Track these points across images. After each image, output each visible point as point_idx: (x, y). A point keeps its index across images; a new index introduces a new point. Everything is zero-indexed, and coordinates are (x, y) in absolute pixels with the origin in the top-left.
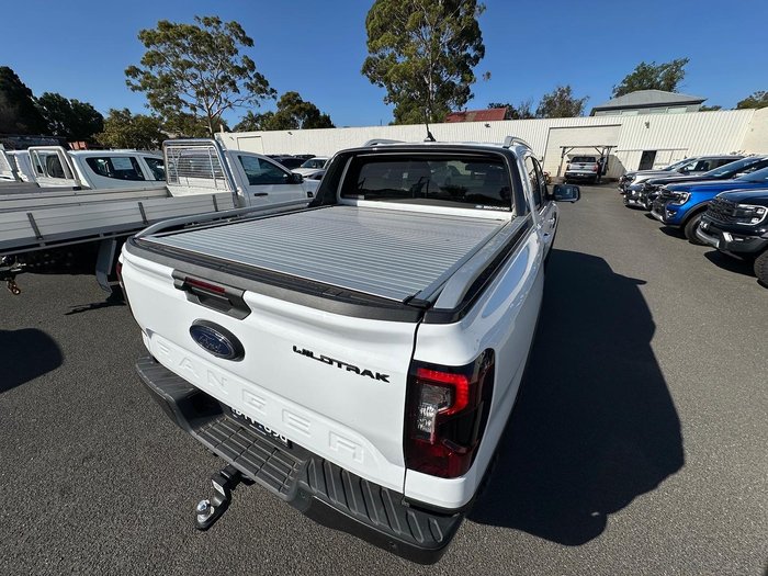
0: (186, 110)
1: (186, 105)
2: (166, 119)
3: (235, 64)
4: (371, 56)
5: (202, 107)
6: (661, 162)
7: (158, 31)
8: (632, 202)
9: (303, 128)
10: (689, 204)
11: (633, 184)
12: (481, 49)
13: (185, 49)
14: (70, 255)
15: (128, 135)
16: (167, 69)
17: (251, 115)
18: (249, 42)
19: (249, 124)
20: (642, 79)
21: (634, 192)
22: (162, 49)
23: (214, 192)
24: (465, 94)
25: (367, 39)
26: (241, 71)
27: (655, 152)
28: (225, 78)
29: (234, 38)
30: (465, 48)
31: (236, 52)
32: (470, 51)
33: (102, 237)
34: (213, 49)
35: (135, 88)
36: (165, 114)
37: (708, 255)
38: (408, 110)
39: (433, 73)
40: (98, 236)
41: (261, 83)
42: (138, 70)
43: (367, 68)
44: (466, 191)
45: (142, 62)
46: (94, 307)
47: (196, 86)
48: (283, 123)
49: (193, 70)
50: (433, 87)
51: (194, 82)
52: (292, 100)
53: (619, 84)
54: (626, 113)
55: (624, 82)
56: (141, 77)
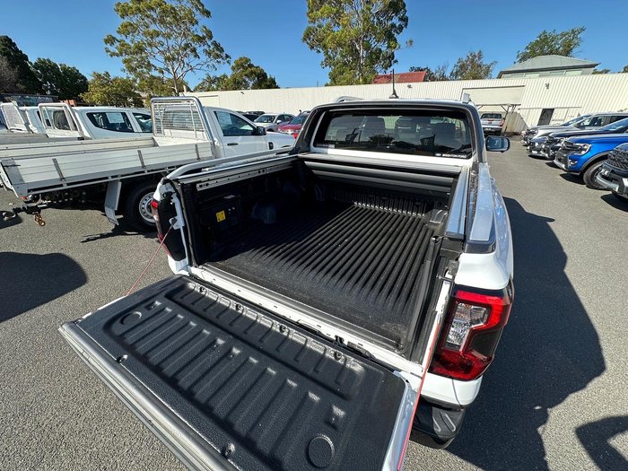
0: (155, 73)
1: (156, 69)
2: (138, 81)
3: (195, 33)
4: (311, 25)
5: (168, 70)
6: (558, 118)
7: (131, 5)
8: (534, 152)
9: (253, 88)
10: (589, 155)
11: (535, 137)
12: (404, 19)
13: (154, 20)
14: (84, 193)
15: (108, 95)
16: (139, 38)
17: (209, 78)
18: (208, 13)
19: (207, 85)
20: (543, 46)
21: (537, 144)
22: (135, 19)
23: (196, 142)
24: (390, 58)
25: (307, 10)
26: (201, 39)
27: (552, 110)
28: (187, 46)
29: (194, 10)
30: (391, 18)
31: (197, 23)
32: (396, 21)
33: (110, 179)
34: (177, 20)
35: (113, 54)
36: (137, 77)
37: (604, 198)
38: (342, 73)
39: (363, 41)
40: (107, 178)
41: (218, 49)
42: (114, 38)
43: (307, 36)
44: (392, 139)
45: (118, 32)
46: (103, 236)
47: (162, 53)
48: (237, 85)
49: (161, 38)
50: (363, 53)
51: (161, 49)
52: (244, 65)
53: (523, 50)
54: (528, 75)
55: (527, 48)
56: (117, 44)
